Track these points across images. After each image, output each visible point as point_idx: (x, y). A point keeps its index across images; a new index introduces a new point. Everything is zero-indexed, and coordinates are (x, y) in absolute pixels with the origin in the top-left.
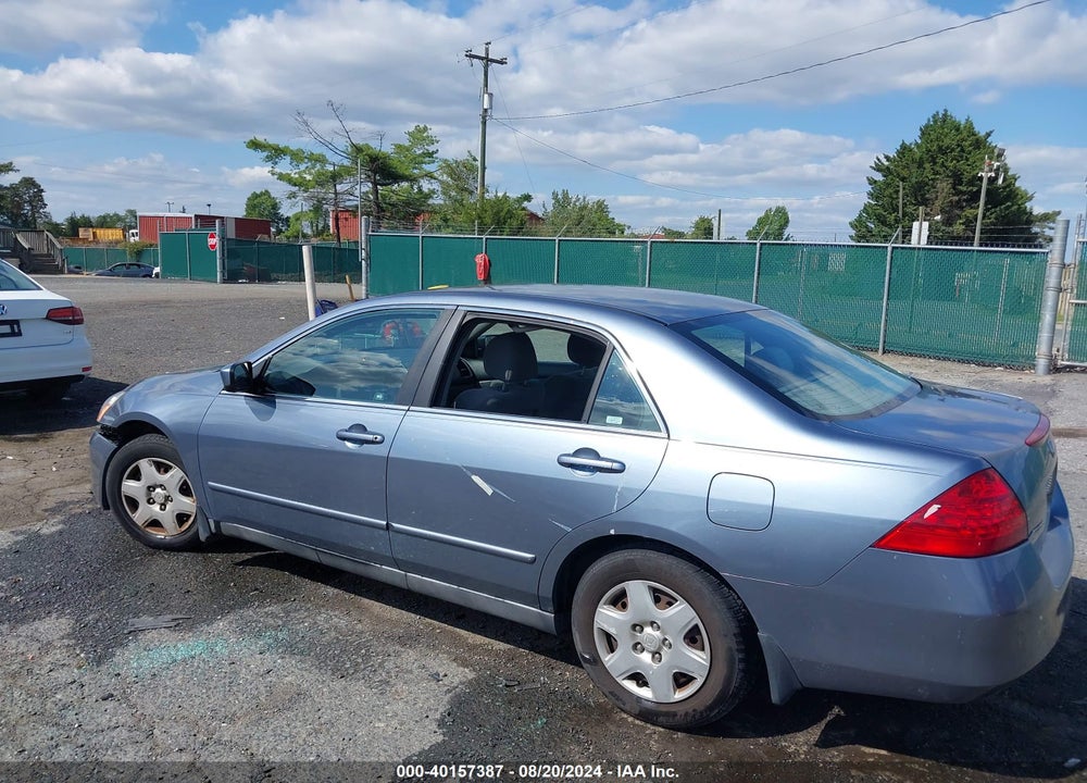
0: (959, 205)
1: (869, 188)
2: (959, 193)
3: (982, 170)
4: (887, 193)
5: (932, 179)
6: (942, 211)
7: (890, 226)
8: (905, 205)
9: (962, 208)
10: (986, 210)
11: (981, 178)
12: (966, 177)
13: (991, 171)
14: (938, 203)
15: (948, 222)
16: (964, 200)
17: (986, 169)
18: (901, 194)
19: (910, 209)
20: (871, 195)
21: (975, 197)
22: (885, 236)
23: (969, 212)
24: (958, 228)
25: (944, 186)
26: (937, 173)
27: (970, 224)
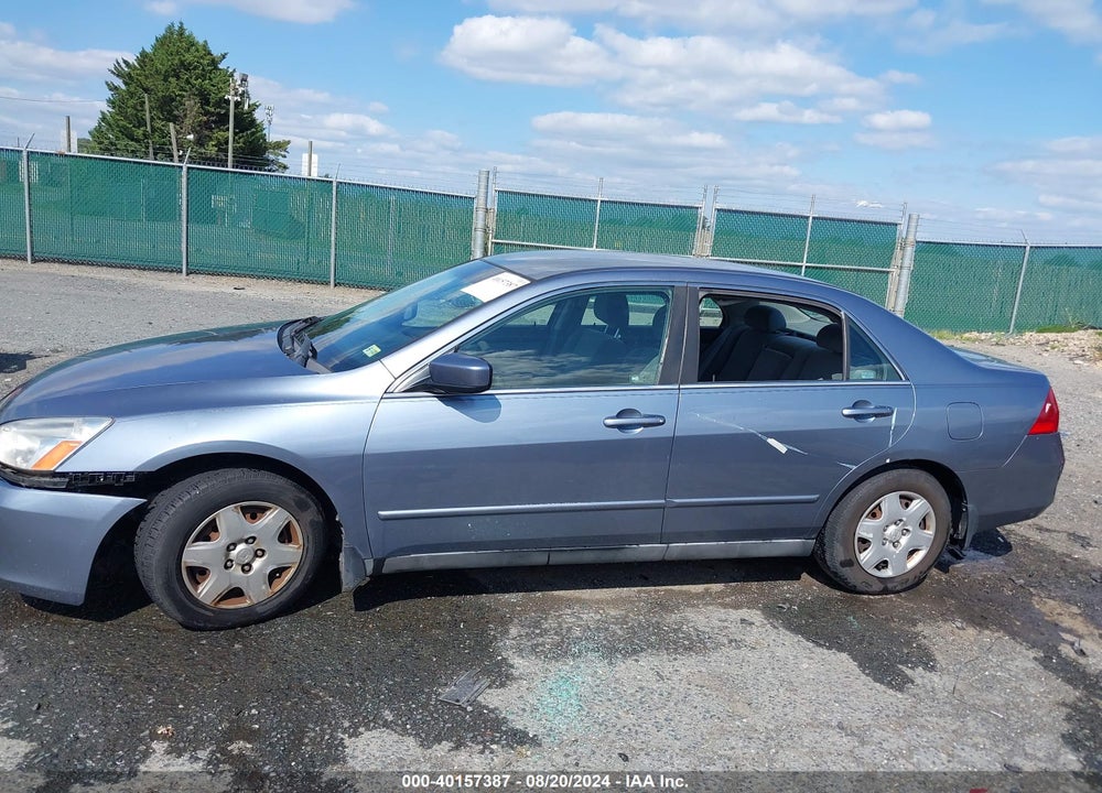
0: (207, 126)
1: (109, 94)
2: (207, 113)
3: (228, 93)
4: (131, 103)
5: (179, 95)
6: (193, 131)
7: (137, 141)
8: (152, 119)
9: (211, 129)
10: (235, 134)
11: (228, 102)
12: (213, 98)
13: (236, 94)
14: (188, 121)
15: (200, 142)
16: (213, 122)
17: (232, 92)
18: (147, 106)
19: (158, 124)
20: (111, 103)
21: (223, 119)
22: (133, 151)
23: (219, 134)
24: (211, 150)
25: (191, 105)
26: (182, 89)
27: (222, 146)
